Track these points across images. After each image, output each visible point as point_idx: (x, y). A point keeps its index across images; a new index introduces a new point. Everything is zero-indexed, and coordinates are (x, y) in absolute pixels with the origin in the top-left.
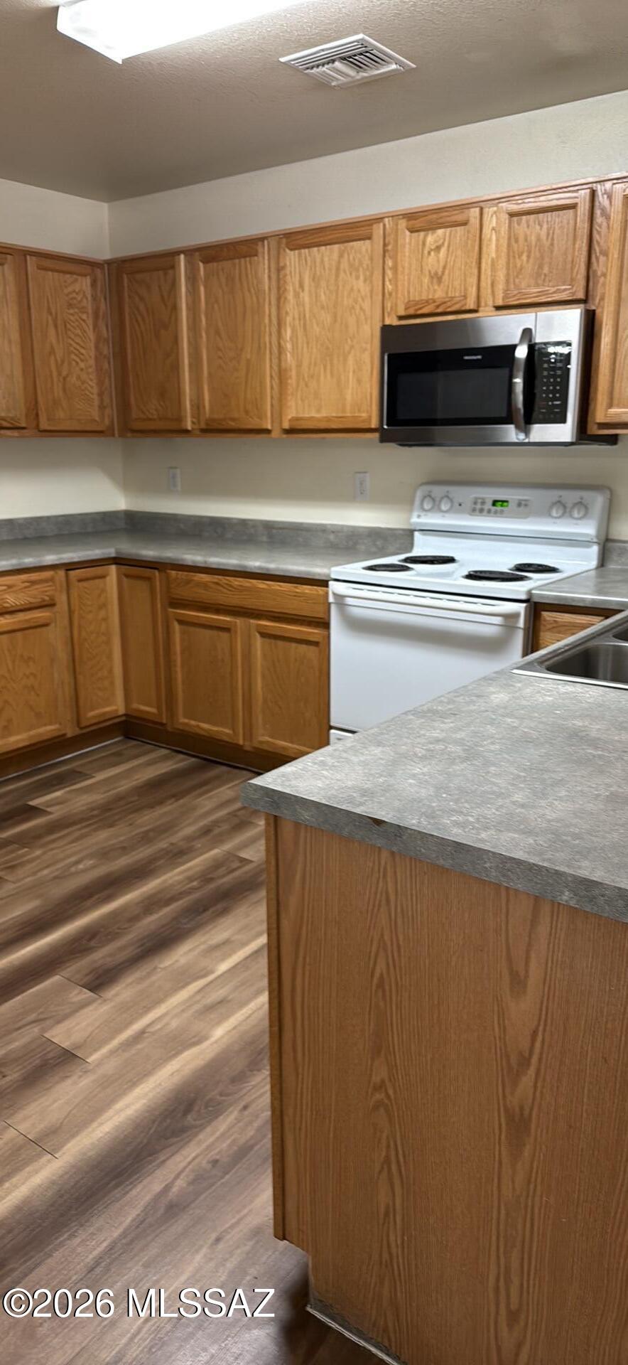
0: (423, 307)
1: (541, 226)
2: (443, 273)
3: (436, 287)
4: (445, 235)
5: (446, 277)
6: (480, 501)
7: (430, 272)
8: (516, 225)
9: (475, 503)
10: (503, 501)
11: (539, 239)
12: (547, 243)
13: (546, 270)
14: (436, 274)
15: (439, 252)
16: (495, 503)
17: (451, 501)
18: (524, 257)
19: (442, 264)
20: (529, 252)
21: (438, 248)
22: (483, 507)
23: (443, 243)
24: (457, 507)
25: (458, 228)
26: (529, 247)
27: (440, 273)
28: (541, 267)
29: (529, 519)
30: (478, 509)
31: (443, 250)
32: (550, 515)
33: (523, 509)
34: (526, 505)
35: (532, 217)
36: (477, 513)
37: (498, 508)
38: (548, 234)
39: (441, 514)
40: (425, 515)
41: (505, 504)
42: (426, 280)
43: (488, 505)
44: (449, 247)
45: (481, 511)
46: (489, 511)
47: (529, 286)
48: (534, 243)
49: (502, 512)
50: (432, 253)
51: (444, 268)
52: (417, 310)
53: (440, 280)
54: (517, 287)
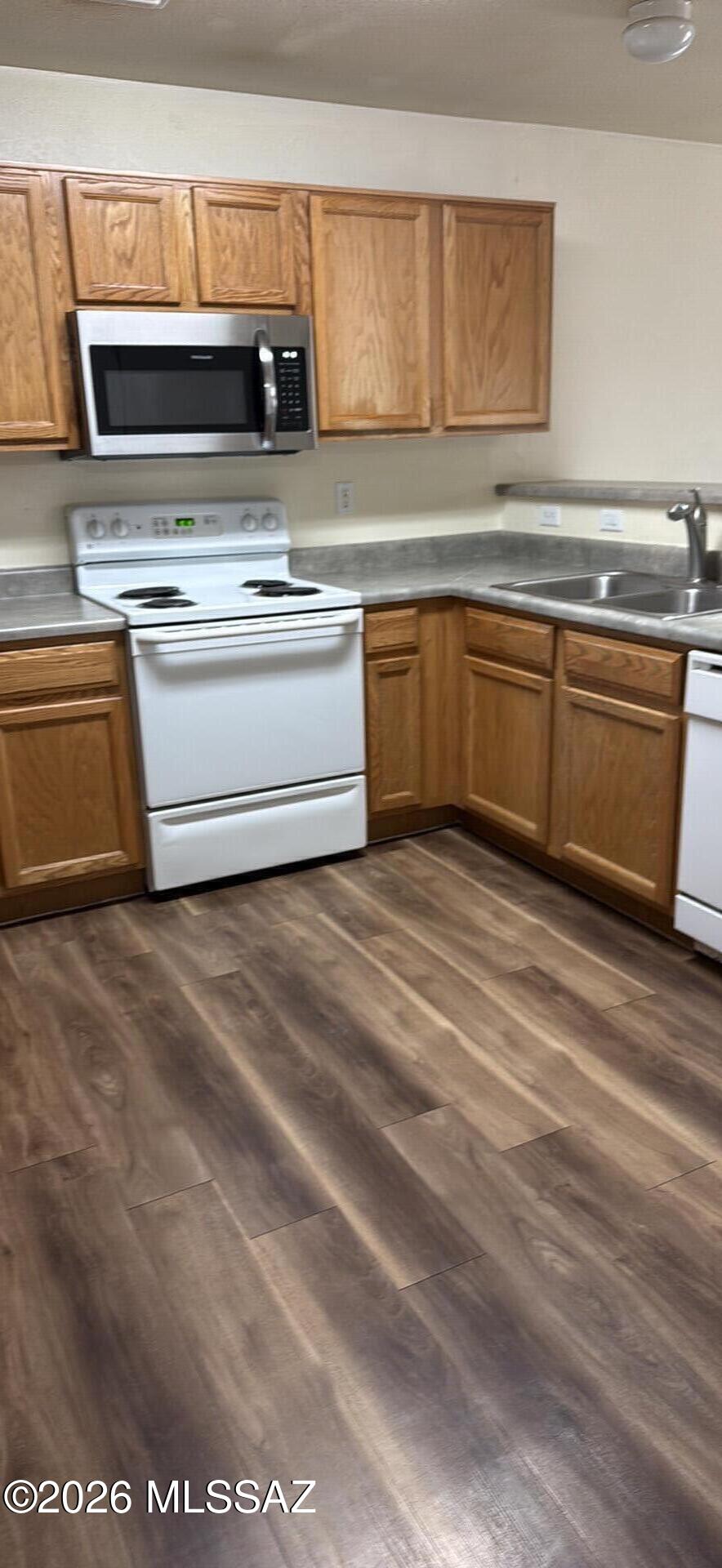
0: (114, 293)
1: (243, 222)
2: (133, 255)
3: (126, 271)
4: (131, 210)
5: (136, 260)
6: (160, 521)
7: (115, 251)
8: (215, 216)
9: (156, 524)
10: (187, 520)
11: (242, 236)
12: (251, 242)
13: (253, 269)
14: (124, 254)
15: (125, 228)
16: (178, 521)
17: (128, 525)
18: (228, 251)
19: (130, 246)
20: (233, 248)
21: (123, 224)
22: (167, 527)
23: (130, 218)
24: (138, 531)
25: (147, 205)
26: (232, 241)
27: (129, 252)
28: (247, 265)
29: (222, 536)
30: (161, 530)
31: (130, 228)
32: (244, 530)
33: (213, 526)
34: (214, 521)
35: (233, 210)
36: (162, 535)
37: (182, 527)
38: (251, 233)
39: (120, 541)
40: (98, 544)
41: (190, 522)
42: (112, 260)
43: (172, 526)
44: (137, 223)
45: (166, 532)
46: (176, 532)
47: (237, 285)
48: (237, 239)
49: (190, 531)
50: (116, 229)
51: (134, 249)
52: (107, 295)
53: (130, 262)
54: (224, 283)
